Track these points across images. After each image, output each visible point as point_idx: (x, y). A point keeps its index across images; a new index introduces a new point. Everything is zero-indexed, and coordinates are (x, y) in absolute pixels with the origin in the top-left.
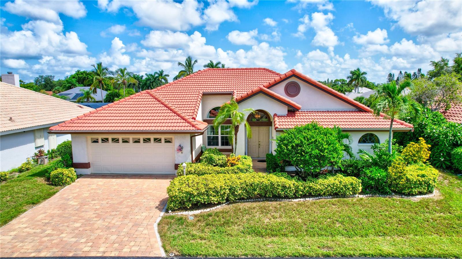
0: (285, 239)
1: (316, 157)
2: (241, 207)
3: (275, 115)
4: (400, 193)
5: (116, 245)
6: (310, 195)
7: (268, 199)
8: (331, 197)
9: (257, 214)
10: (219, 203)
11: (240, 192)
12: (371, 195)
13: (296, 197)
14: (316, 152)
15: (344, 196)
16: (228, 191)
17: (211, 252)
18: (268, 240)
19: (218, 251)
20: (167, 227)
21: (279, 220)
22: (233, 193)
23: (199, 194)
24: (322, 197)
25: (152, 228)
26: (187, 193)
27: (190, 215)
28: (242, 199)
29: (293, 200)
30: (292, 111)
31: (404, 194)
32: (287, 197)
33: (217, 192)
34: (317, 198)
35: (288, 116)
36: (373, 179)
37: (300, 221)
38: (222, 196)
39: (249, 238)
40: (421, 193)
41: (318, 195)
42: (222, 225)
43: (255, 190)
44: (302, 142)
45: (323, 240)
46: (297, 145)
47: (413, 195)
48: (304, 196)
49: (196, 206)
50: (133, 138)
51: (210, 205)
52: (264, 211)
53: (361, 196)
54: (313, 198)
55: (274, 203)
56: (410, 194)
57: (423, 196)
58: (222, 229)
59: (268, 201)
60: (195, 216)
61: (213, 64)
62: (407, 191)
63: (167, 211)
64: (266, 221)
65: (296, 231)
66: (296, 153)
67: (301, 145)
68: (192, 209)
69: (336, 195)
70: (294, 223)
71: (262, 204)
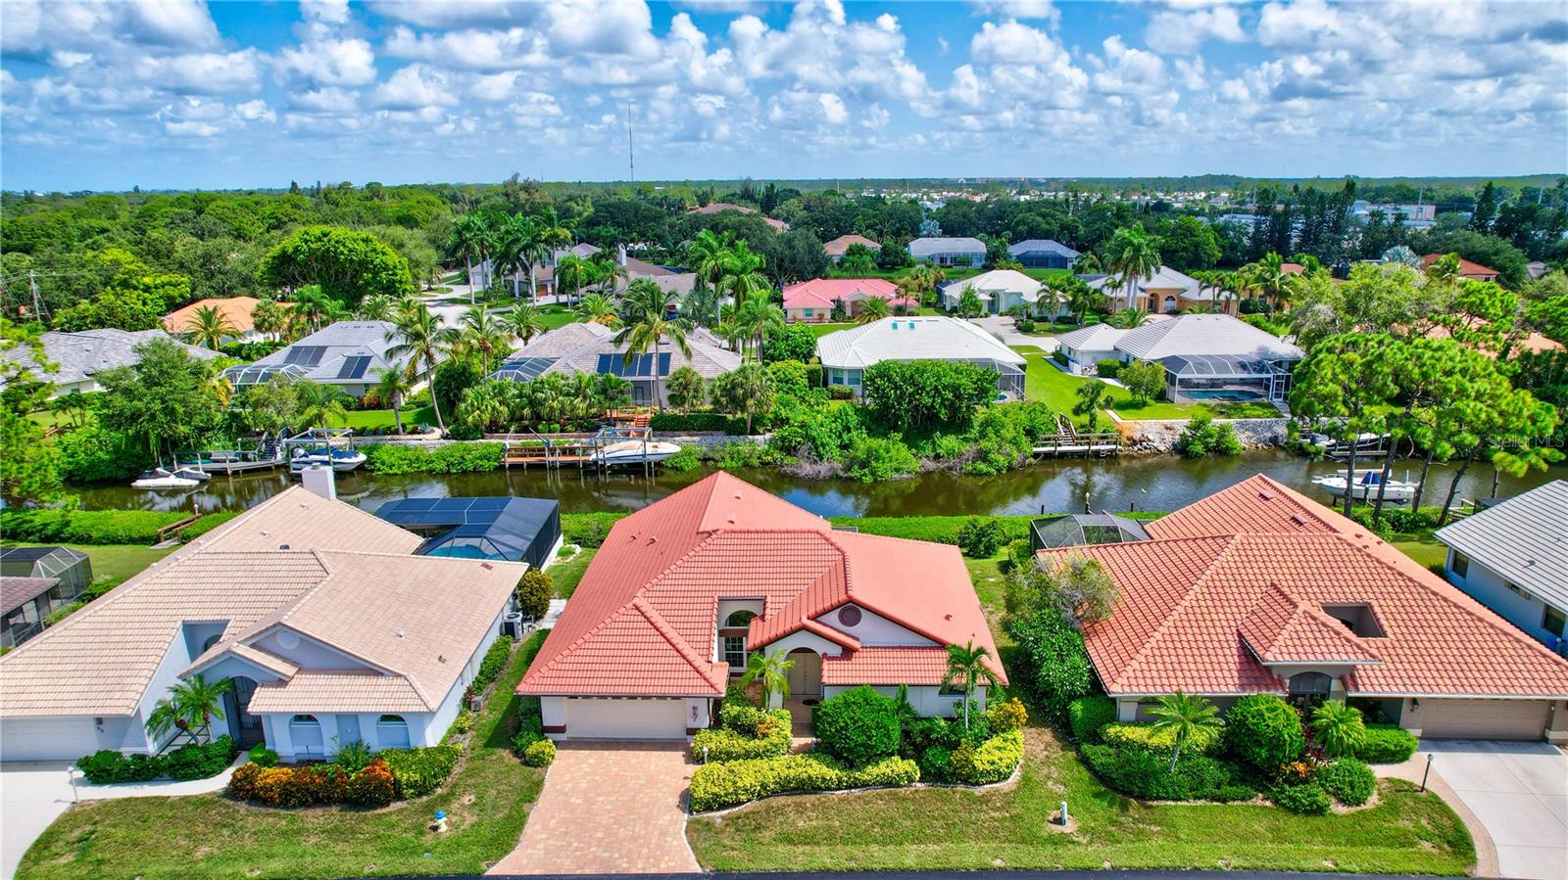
0: (817, 848)
1: (863, 745)
2: (774, 804)
3: (825, 655)
4: (966, 782)
5: (651, 860)
6: (856, 786)
7: (806, 792)
8: (879, 788)
9: (792, 814)
10: (749, 800)
11: (772, 786)
12: (931, 783)
13: (840, 789)
14: (862, 739)
15: (898, 786)
16: (758, 788)
17: (744, 866)
18: (800, 849)
19: (751, 866)
20: (695, 836)
21: (814, 823)
22: (765, 789)
23: (726, 795)
25: (681, 839)
26: (713, 794)
27: (717, 816)
28: (775, 793)
30: (848, 652)
31: (971, 783)
32: (828, 789)
33: (747, 790)
35: (842, 657)
36: (933, 766)
37: (837, 823)
38: (752, 793)
39: (781, 848)
40: (991, 782)
41: (865, 785)
42: (753, 831)
43: (790, 782)
44: (847, 725)
45: (855, 851)
46: (842, 728)
47: (979, 785)
48: (849, 787)
49: (723, 806)
51: (739, 803)
52: (800, 810)
53: (919, 785)
55: (813, 797)
56: (977, 784)
57: (994, 785)
58: (752, 835)
59: (806, 793)
60: (723, 818)
62: (973, 781)
63: (691, 813)
64: (801, 824)
65: (831, 838)
66: (840, 738)
67: (845, 728)
68: (718, 809)
69: (885, 785)
70: (829, 827)
71: (797, 799)
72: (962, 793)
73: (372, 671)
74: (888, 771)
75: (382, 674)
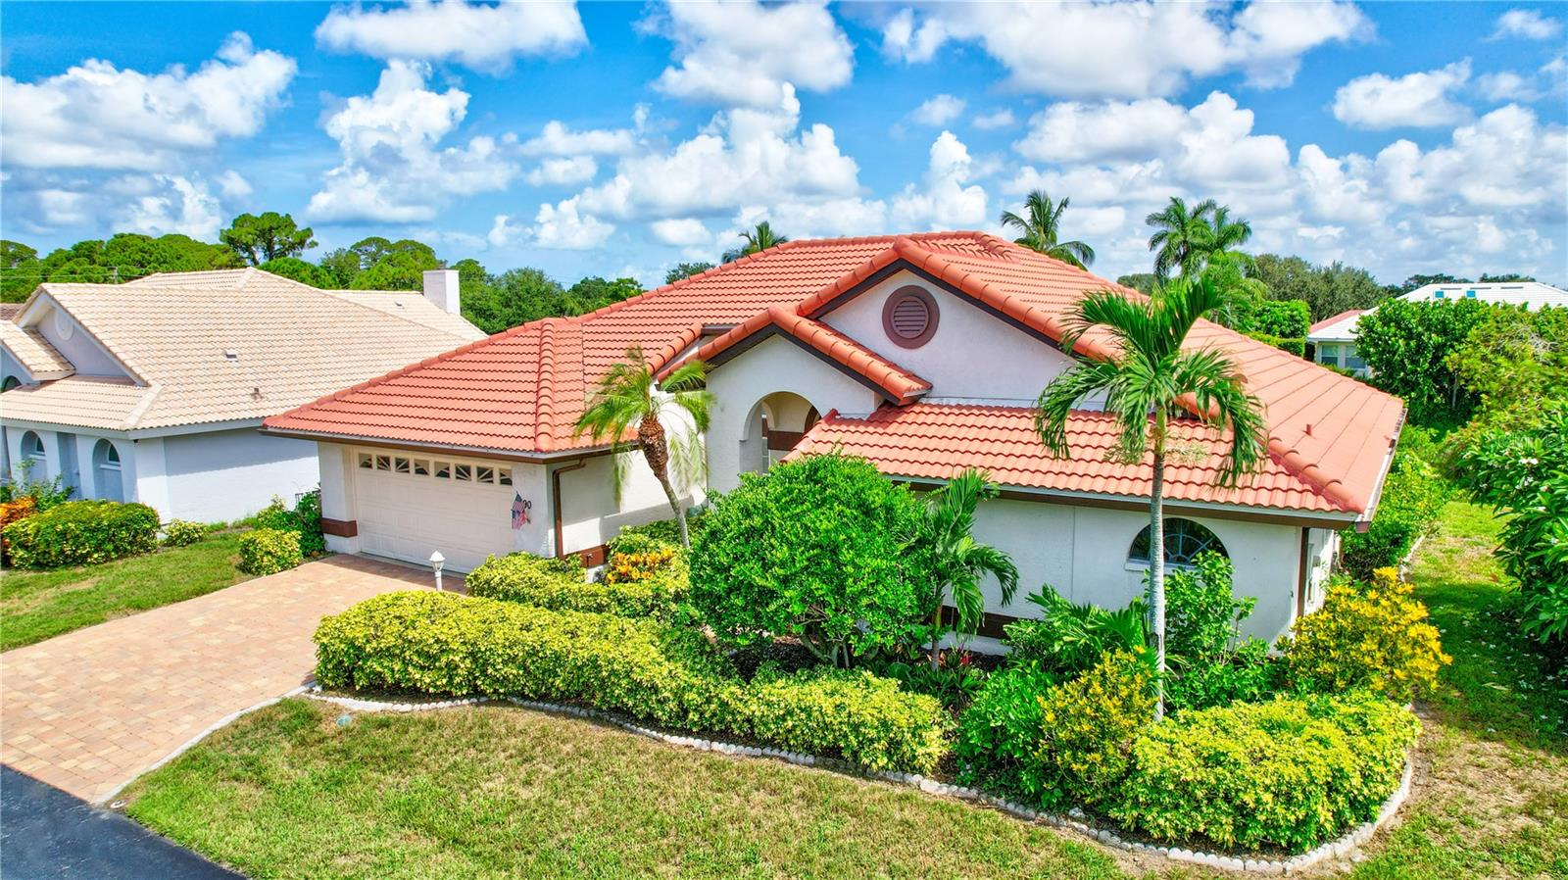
3: (832, 414)
6: (726, 736)
8: (811, 759)
10: (443, 695)
12: (974, 793)
24: (776, 752)
29: (667, 737)
31: (1114, 825)
32: (650, 721)
34: (758, 751)
35: (872, 420)
48: (706, 732)
50: (436, 463)
53: (929, 787)
54: (741, 747)
57: (1212, 859)
61: (1182, 208)
69: (832, 756)
72: (1064, 850)
73: (125, 377)
74: (828, 705)
75: (133, 383)
